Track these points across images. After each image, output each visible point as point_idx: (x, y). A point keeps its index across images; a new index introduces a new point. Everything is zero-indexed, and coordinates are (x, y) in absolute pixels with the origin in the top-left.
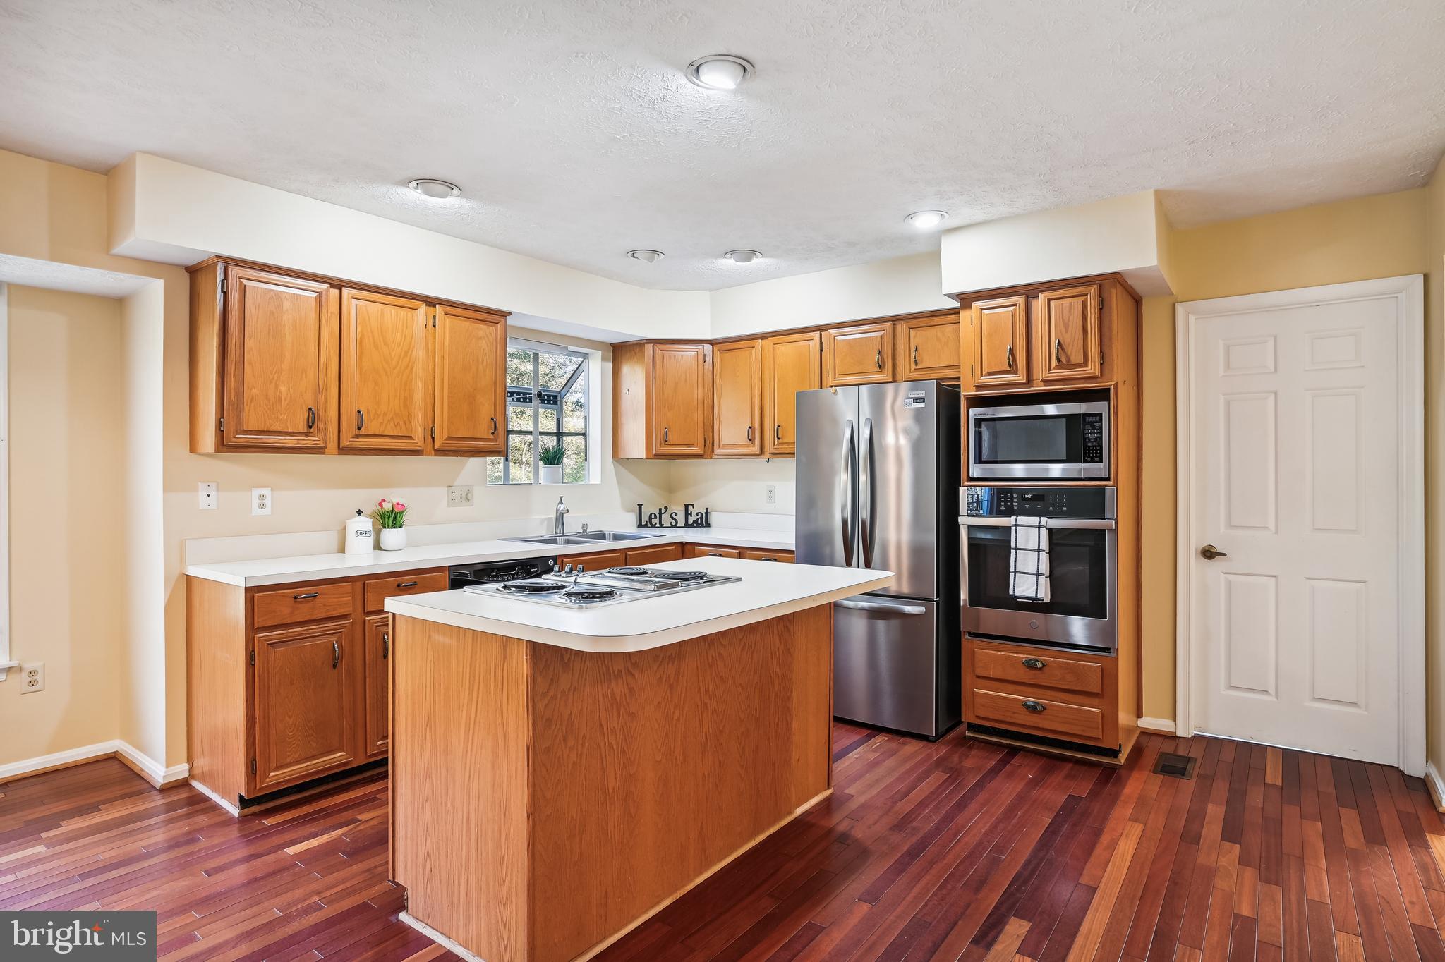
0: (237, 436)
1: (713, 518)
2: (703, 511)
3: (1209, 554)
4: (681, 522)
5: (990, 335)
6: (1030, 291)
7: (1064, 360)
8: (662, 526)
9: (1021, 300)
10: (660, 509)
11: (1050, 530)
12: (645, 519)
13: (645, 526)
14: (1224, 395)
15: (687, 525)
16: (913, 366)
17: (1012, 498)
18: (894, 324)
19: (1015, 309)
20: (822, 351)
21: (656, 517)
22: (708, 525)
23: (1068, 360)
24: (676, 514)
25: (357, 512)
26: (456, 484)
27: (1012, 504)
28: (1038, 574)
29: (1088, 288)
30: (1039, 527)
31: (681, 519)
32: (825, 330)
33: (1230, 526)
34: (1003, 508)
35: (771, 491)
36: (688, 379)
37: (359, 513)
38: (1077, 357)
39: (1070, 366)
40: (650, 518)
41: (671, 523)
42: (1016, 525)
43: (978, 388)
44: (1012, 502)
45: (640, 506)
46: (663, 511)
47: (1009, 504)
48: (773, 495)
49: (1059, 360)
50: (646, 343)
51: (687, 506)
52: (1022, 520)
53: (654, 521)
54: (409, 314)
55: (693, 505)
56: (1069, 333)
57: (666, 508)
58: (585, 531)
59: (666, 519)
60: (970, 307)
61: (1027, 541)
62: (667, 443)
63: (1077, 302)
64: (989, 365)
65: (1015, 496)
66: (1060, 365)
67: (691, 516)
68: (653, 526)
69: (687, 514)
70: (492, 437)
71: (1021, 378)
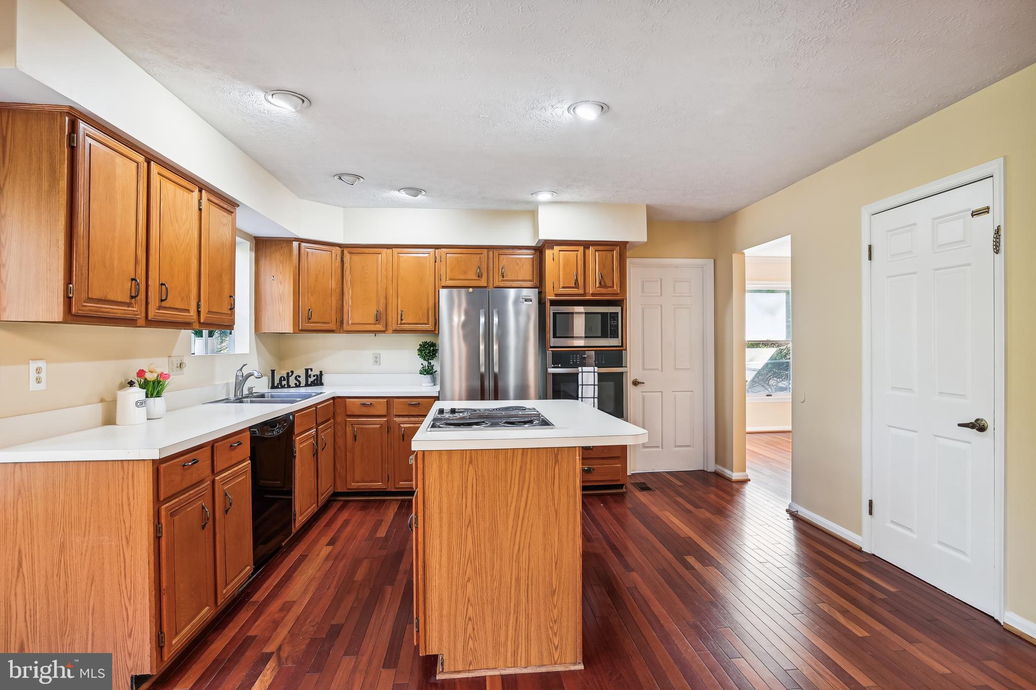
0: (85, 304)
1: (325, 379)
2: (318, 373)
3: (636, 383)
4: (303, 383)
5: (564, 266)
6: (586, 245)
7: (602, 283)
8: (289, 386)
9: (581, 248)
10: (288, 374)
11: (599, 374)
12: (277, 381)
13: (277, 387)
14: (641, 305)
15: (307, 385)
16: (501, 278)
17: (577, 357)
18: (488, 251)
19: (578, 253)
20: (436, 262)
21: (284, 380)
22: (322, 384)
23: (605, 284)
24: (299, 377)
25: (129, 383)
26: (173, 354)
27: (576, 360)
28: (594, 398)
29: (614, 247)
30: (594, 372)
31: (303, 380)
32: (438, 248)
33: (644, 369)
34: (571, 363)
35: (376, 358)
36: (325, 272)
37: (131, 384)
38: (609, 283)
39: (605, 287)
40: (280, 380)
41: (296, 384)
42: (582, 372)
43: (556, 295)
44: (576, 359)
45: (273, 372)
46: (290, 374)
47: (575, 360)
48: (378, 360)
49: (600, 283)
50: (294, 241)
51: (307, 370)
52: (585, 369)
53: (284, 383)
54: (190, 195)
55: (311, 370)
56: (606, 269)
57: (292, 372)
58: (251, 393)
59: (292, 381)
60: (553, 248)
61: (588, 380)
62: (310, 321)
63: (609, 254)
64: (564, 282)
65: (578, 356)
66: (601, 286)
67: (310, 378)
68: (283, 387)
69: (307, 376)
70: (229, 312)
71: (581, 291)
